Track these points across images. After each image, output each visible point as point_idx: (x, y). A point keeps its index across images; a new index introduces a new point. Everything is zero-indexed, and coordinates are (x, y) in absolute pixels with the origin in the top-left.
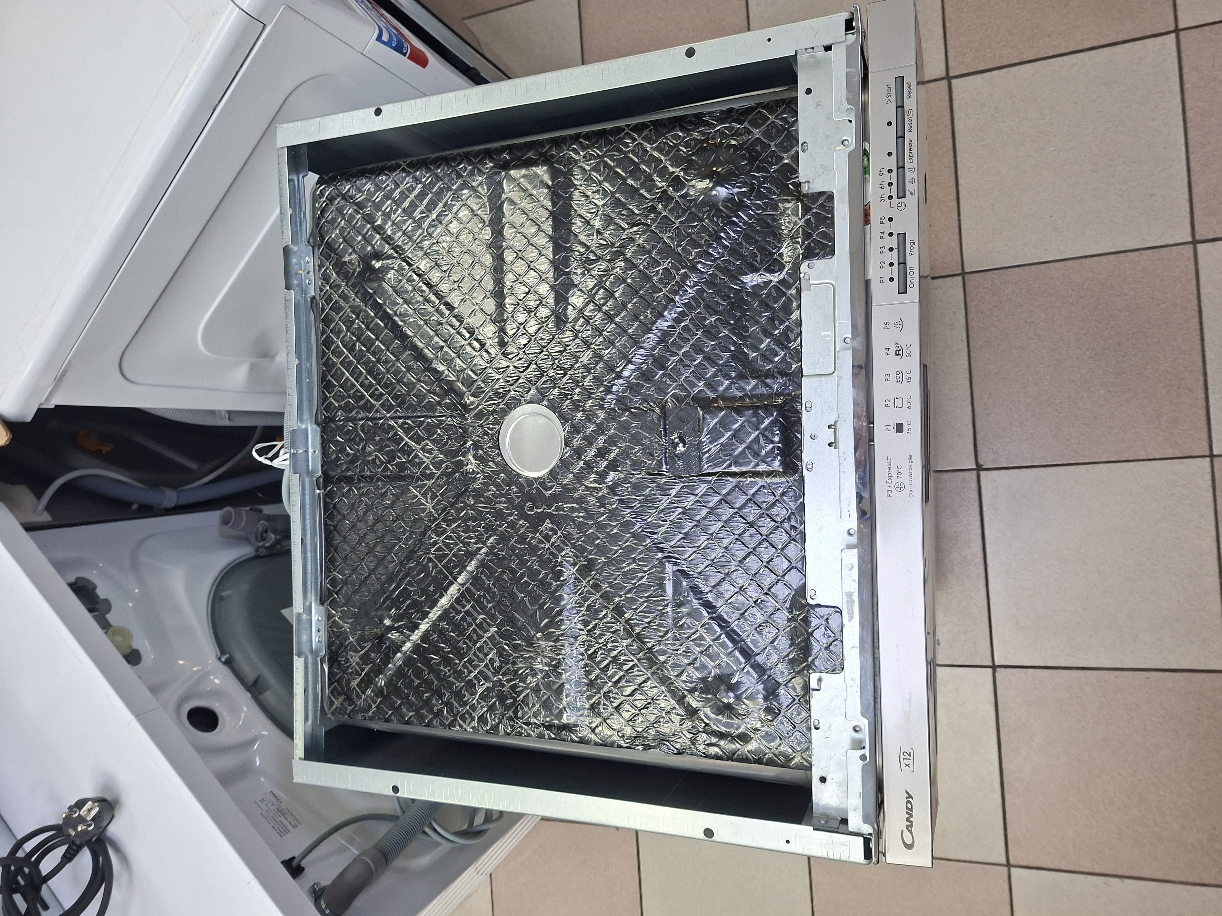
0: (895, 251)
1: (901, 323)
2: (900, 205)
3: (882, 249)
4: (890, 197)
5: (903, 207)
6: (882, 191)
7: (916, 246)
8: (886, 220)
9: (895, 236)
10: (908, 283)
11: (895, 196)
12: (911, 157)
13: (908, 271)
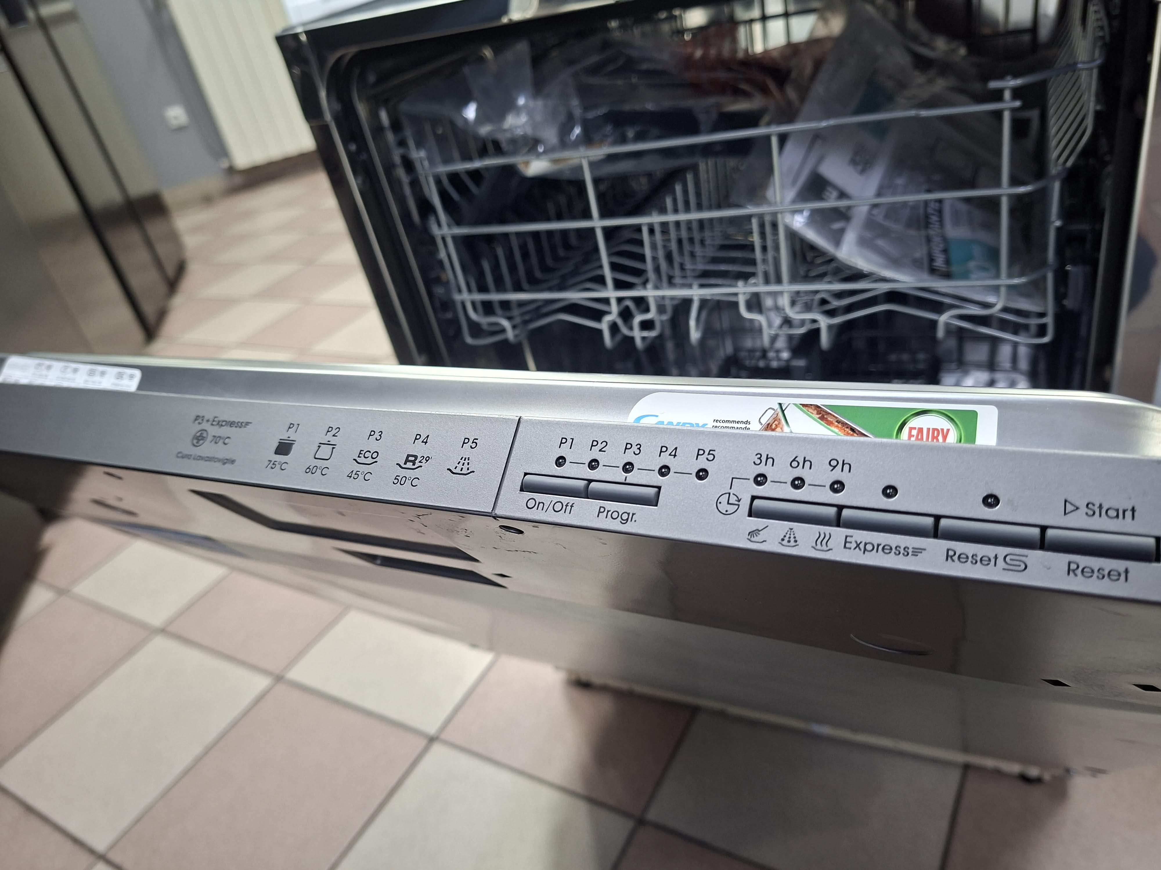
0: (621, 476)
1: (465, 471)
2: (733, 500)
3: (635, 449)
4: (760, 479)
5: (724, 507)
6: (783, 460)
7: (616, 525)
8: (702, 463)
9: (657, 479)
10: (540, 497)
11: (760, 491)
12: (863, 547)
13: (565, 499)
